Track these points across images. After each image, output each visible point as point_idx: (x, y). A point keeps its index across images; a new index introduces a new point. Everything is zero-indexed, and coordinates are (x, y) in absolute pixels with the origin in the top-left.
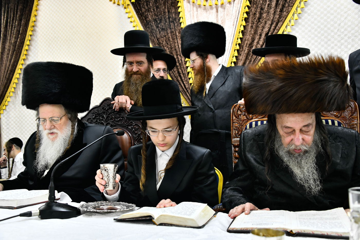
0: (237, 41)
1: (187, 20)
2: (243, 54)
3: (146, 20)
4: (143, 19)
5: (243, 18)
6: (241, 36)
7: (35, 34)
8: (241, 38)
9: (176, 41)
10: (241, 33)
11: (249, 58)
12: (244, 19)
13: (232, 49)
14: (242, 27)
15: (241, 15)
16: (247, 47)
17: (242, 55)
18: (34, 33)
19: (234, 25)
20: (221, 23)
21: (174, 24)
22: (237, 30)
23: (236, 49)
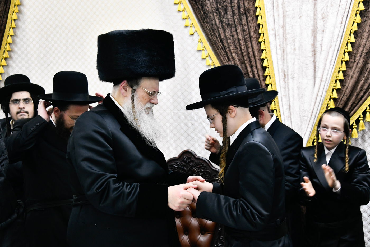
0: (346, 47)
1: (267, 12)
2: (356, 68)
3: (203, 11)
4: (198, 7)
5: (357, 10)
6: (353, 39)
7: (20, 18)
8: (352, 43)
9: (250, 45)
10: (352, 35)
11: (365, 75)
12: (358, 12)
13: (338, 60)
14: (355, 25)
15: (354, 5)
16: (362, 57)
17: (354, 68)
18: (20, 16)
19: (341, 23)
20: (322, 18)
21: (247, 18)
22: (347, 30)
23: (344, 61)
